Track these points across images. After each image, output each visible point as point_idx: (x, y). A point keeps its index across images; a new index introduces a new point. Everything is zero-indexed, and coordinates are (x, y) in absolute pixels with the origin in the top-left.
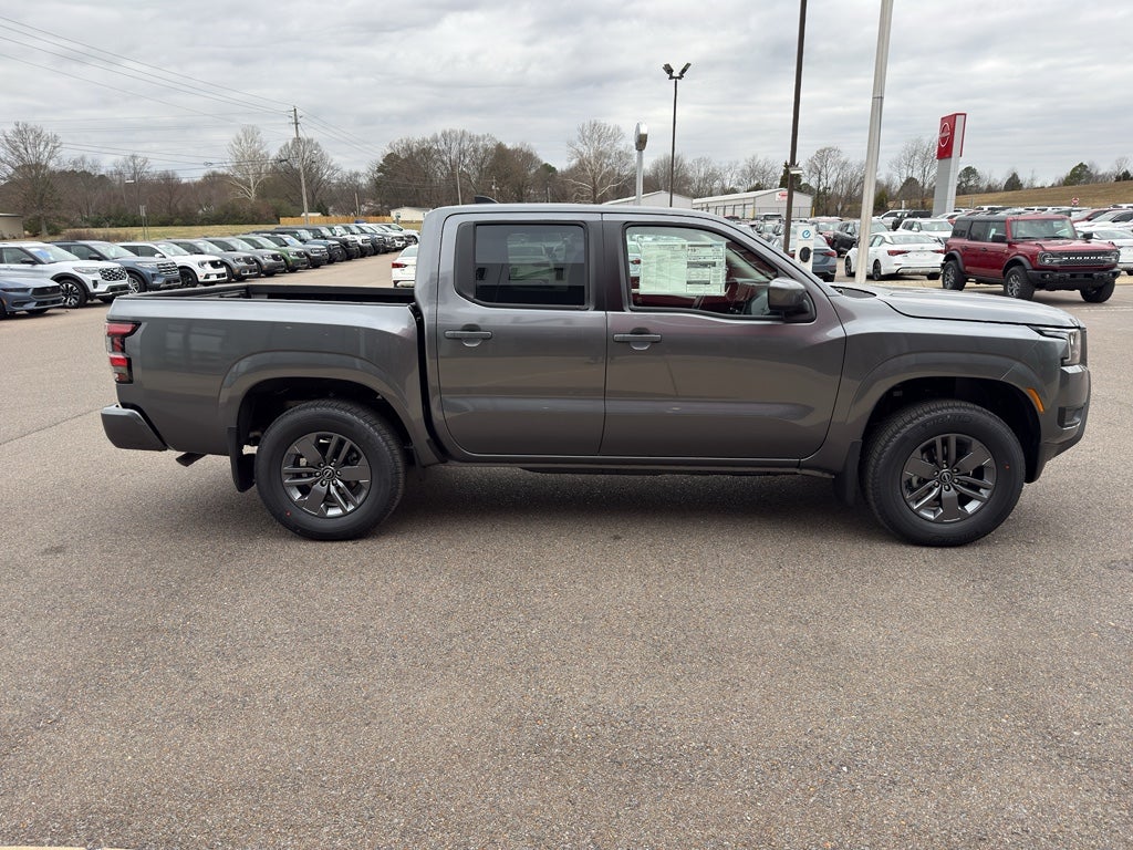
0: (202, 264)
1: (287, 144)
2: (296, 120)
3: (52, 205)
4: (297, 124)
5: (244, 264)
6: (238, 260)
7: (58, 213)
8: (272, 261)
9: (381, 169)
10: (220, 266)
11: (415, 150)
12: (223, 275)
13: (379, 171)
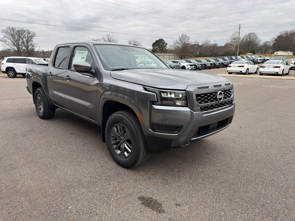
0: (188, 65)
1: (247, 35)
2: (240, 28)
3: (185, 52)
4: (240, 29)
5: (200, 66)
6: (199, 65)
7: (186, 54)
8: (210, 65)
9: (276, 40)
10: (193, 66)
11: (289, 33)
12: (193, 68)
13: (275, 41)
